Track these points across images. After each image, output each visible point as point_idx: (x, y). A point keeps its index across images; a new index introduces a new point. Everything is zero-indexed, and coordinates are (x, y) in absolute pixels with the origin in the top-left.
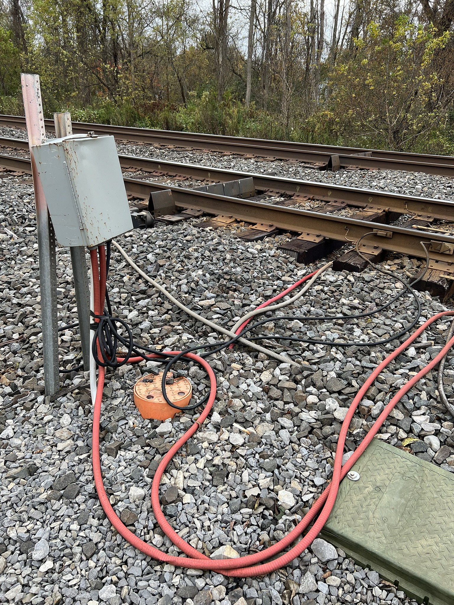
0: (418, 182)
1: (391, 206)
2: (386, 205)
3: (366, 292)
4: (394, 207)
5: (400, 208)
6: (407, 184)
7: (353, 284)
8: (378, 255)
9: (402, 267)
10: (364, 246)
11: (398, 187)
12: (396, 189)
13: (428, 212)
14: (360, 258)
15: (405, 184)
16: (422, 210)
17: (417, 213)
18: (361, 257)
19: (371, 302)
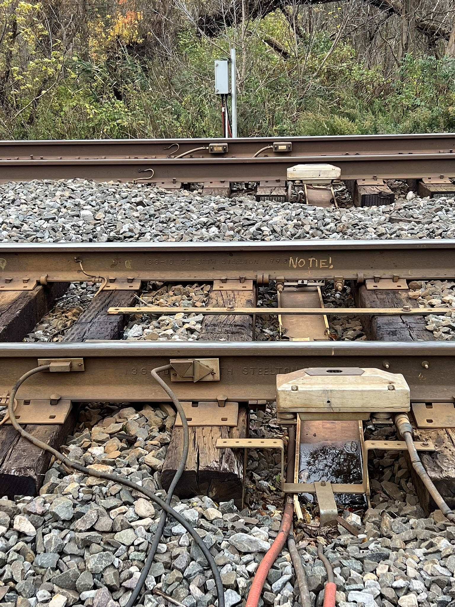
0: (82, 202)
1: (50, 270)
2: (39, 270)
3: (72, 555)
4: (57, 270)
5: (69, 270)
6: (64, 210)
7: (34, 541)
8: (66, 421)
9: (131, 442)
10: (27, 403)
11: (47, 220)
12: (46, 225)
13: (124, 269)
14: (27, 445)
15: (59, 211)
16: (113, 267)
17: (104, 275)
18: (31, 442)
19: (95, 587)
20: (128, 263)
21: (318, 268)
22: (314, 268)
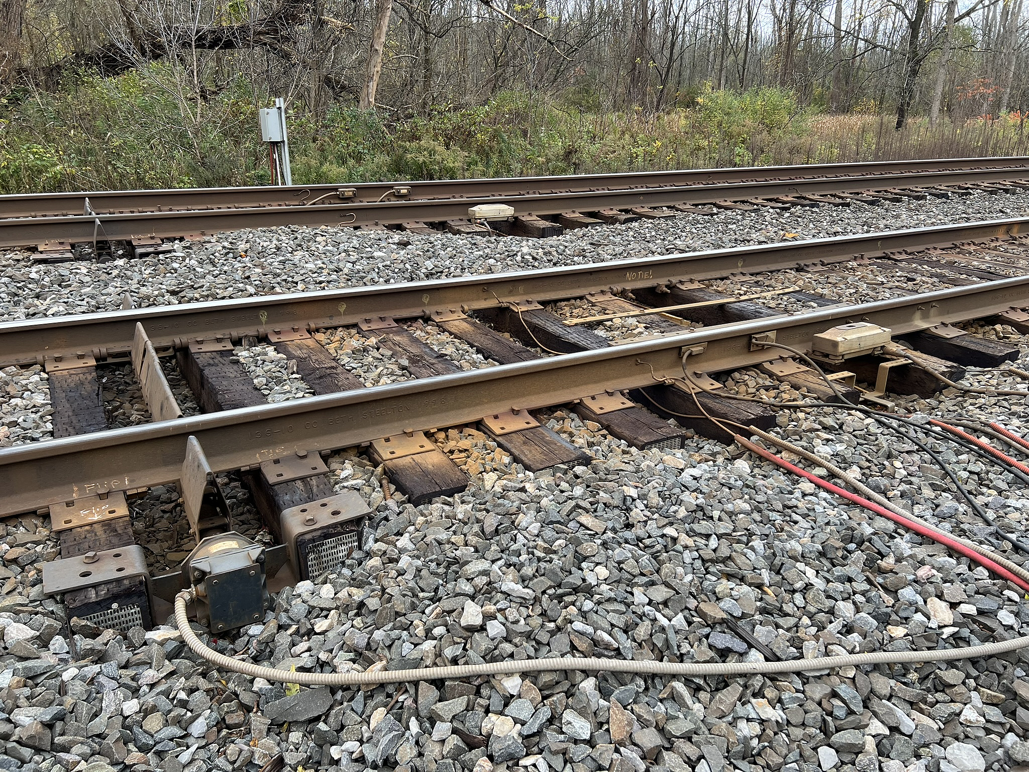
13: (518, 294)
20: (521, 289)
21: (643, 279)
22: (641, 279)
